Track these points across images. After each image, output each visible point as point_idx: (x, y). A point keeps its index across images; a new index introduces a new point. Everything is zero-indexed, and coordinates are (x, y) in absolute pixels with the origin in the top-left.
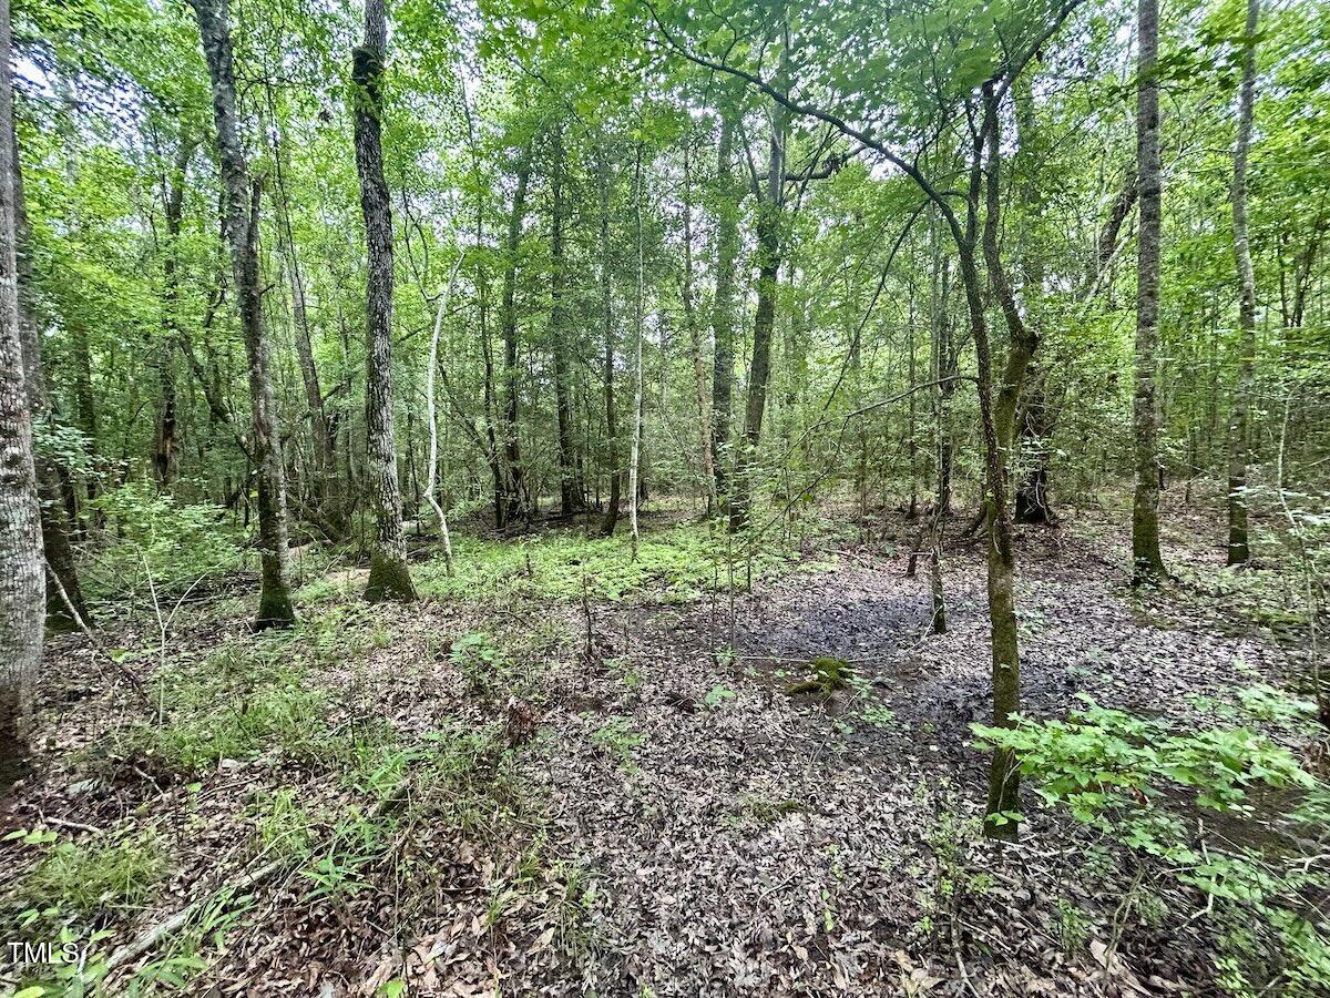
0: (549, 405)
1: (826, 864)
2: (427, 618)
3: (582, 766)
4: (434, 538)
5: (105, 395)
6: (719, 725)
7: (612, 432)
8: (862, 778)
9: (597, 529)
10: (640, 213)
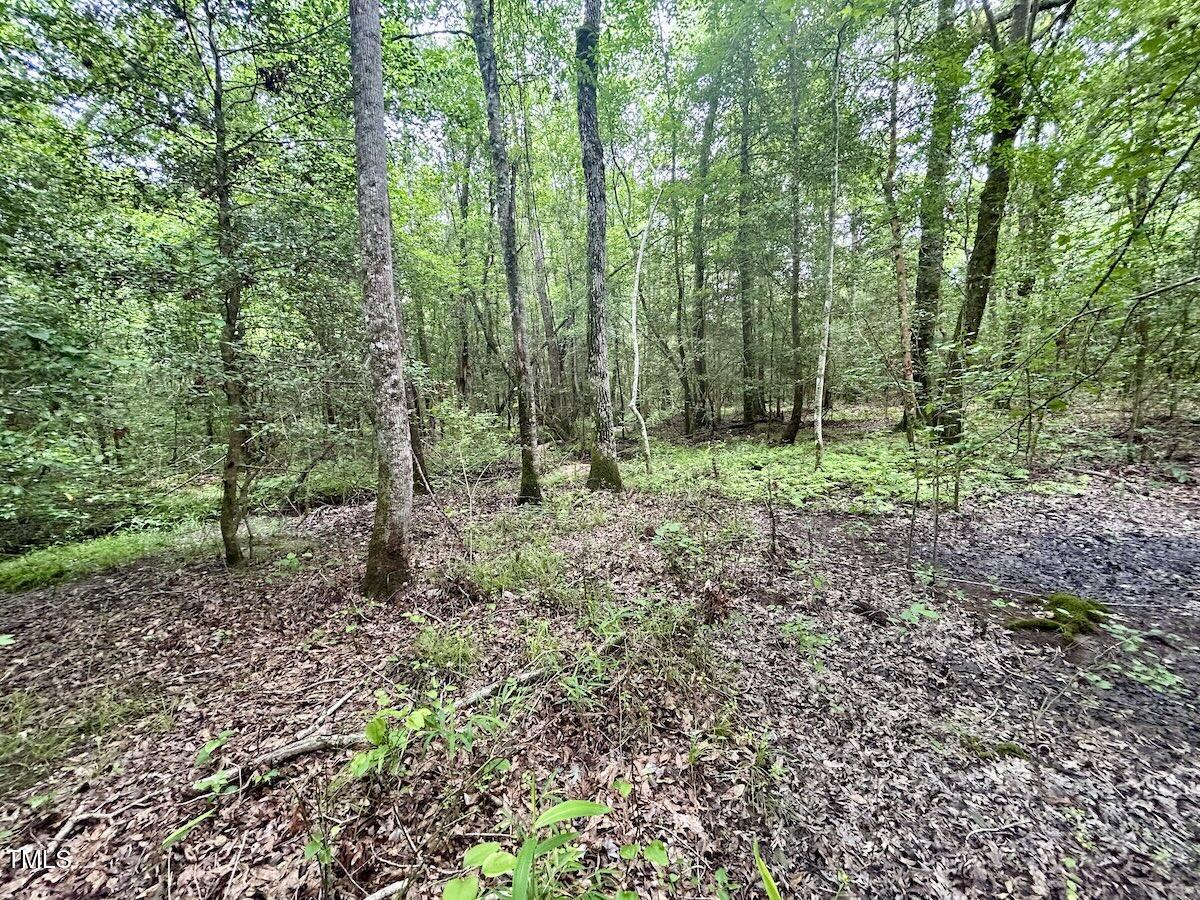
0: (733, 319)
1: (1065, 827)
2: (633, 506)
3: (767, 653)
4: (636, 441)
5: (432, 339)
6: (916, 643)
7: (797, 343)
8: (1123, 745)
9: (779, 437)
10: (837, 105)
